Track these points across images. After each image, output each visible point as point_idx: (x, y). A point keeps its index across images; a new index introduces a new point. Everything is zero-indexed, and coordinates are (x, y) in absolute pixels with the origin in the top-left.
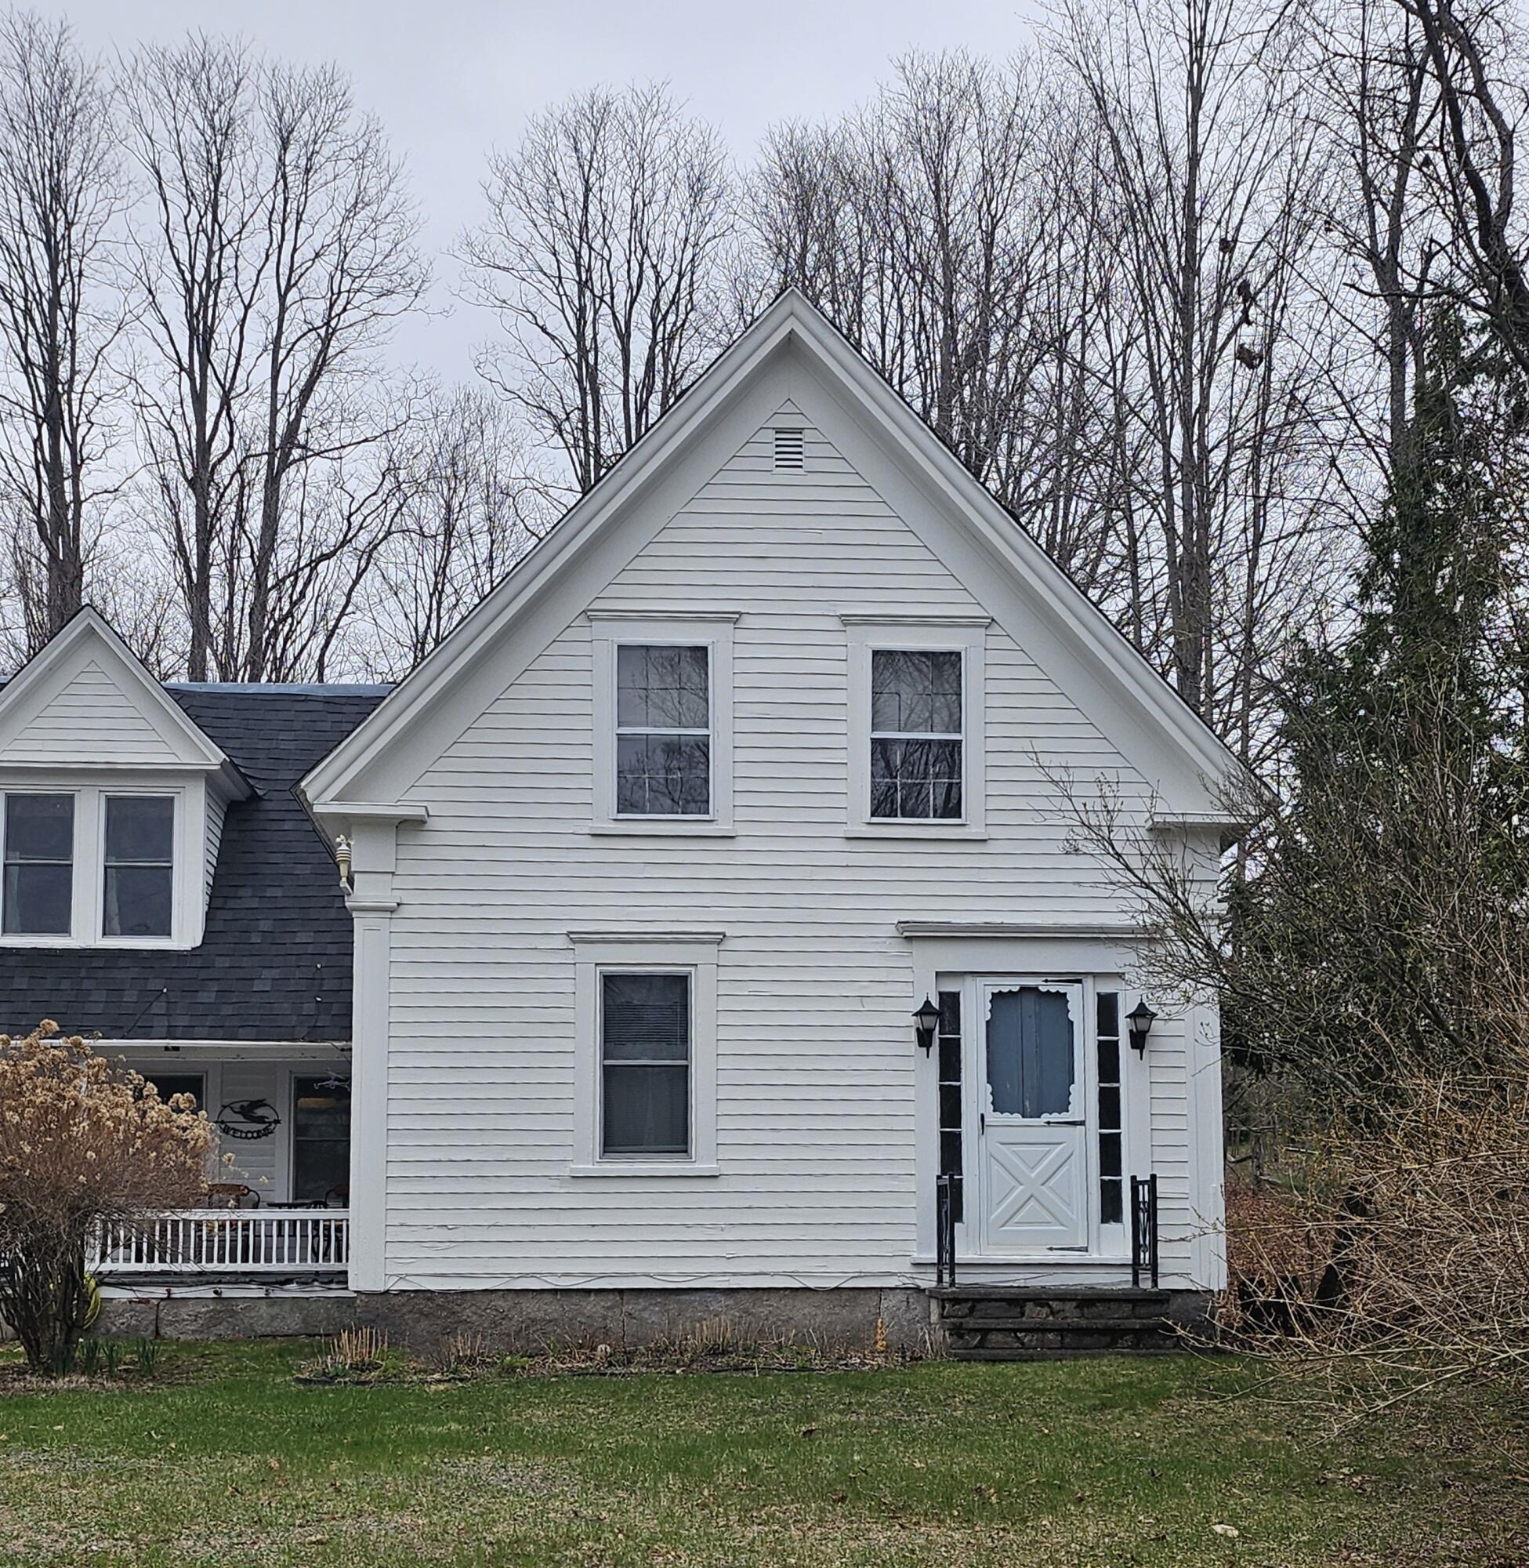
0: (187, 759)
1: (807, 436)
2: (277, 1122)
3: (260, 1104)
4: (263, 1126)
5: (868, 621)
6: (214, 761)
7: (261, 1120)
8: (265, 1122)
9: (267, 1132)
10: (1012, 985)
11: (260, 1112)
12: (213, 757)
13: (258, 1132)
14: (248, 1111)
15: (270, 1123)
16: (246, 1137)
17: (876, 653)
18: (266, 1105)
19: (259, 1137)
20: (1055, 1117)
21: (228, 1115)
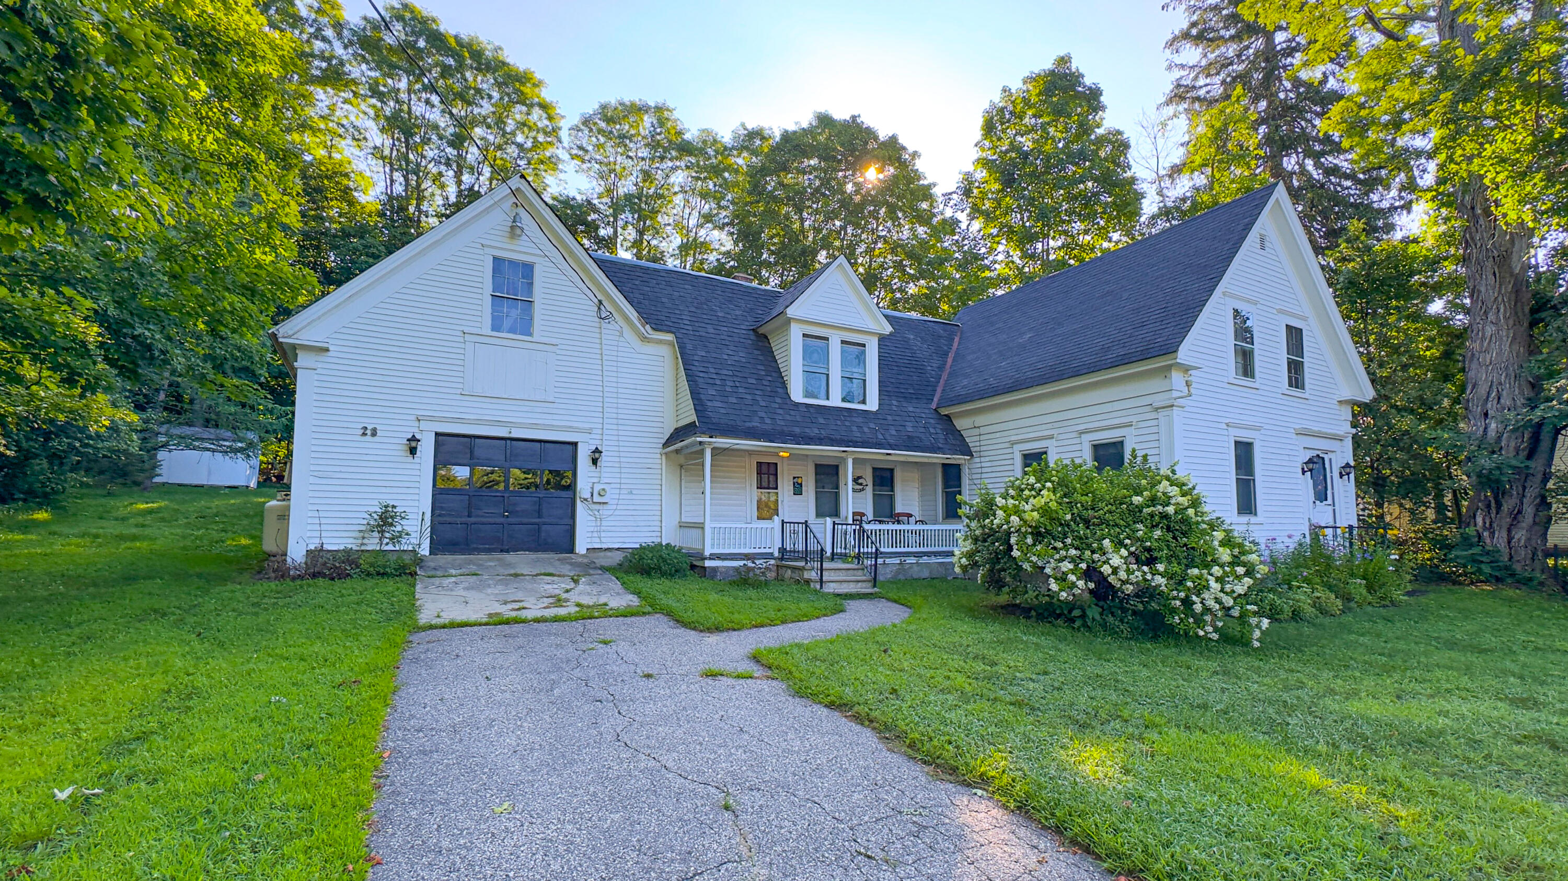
0: (872, 326)
2: (867, 486)
3: (862, 478)
4: (861, 487)
5: (1284, 312)
7: (862, 484)
8: (864, 486)
9: (864, 490)
10: (1316, 453)
11: (862, 481)
12: (888, 329)
14: (856, 480)
16: (856, 492)
17: (1287, 326)
18: (864, 478)
20: (1326, 503)
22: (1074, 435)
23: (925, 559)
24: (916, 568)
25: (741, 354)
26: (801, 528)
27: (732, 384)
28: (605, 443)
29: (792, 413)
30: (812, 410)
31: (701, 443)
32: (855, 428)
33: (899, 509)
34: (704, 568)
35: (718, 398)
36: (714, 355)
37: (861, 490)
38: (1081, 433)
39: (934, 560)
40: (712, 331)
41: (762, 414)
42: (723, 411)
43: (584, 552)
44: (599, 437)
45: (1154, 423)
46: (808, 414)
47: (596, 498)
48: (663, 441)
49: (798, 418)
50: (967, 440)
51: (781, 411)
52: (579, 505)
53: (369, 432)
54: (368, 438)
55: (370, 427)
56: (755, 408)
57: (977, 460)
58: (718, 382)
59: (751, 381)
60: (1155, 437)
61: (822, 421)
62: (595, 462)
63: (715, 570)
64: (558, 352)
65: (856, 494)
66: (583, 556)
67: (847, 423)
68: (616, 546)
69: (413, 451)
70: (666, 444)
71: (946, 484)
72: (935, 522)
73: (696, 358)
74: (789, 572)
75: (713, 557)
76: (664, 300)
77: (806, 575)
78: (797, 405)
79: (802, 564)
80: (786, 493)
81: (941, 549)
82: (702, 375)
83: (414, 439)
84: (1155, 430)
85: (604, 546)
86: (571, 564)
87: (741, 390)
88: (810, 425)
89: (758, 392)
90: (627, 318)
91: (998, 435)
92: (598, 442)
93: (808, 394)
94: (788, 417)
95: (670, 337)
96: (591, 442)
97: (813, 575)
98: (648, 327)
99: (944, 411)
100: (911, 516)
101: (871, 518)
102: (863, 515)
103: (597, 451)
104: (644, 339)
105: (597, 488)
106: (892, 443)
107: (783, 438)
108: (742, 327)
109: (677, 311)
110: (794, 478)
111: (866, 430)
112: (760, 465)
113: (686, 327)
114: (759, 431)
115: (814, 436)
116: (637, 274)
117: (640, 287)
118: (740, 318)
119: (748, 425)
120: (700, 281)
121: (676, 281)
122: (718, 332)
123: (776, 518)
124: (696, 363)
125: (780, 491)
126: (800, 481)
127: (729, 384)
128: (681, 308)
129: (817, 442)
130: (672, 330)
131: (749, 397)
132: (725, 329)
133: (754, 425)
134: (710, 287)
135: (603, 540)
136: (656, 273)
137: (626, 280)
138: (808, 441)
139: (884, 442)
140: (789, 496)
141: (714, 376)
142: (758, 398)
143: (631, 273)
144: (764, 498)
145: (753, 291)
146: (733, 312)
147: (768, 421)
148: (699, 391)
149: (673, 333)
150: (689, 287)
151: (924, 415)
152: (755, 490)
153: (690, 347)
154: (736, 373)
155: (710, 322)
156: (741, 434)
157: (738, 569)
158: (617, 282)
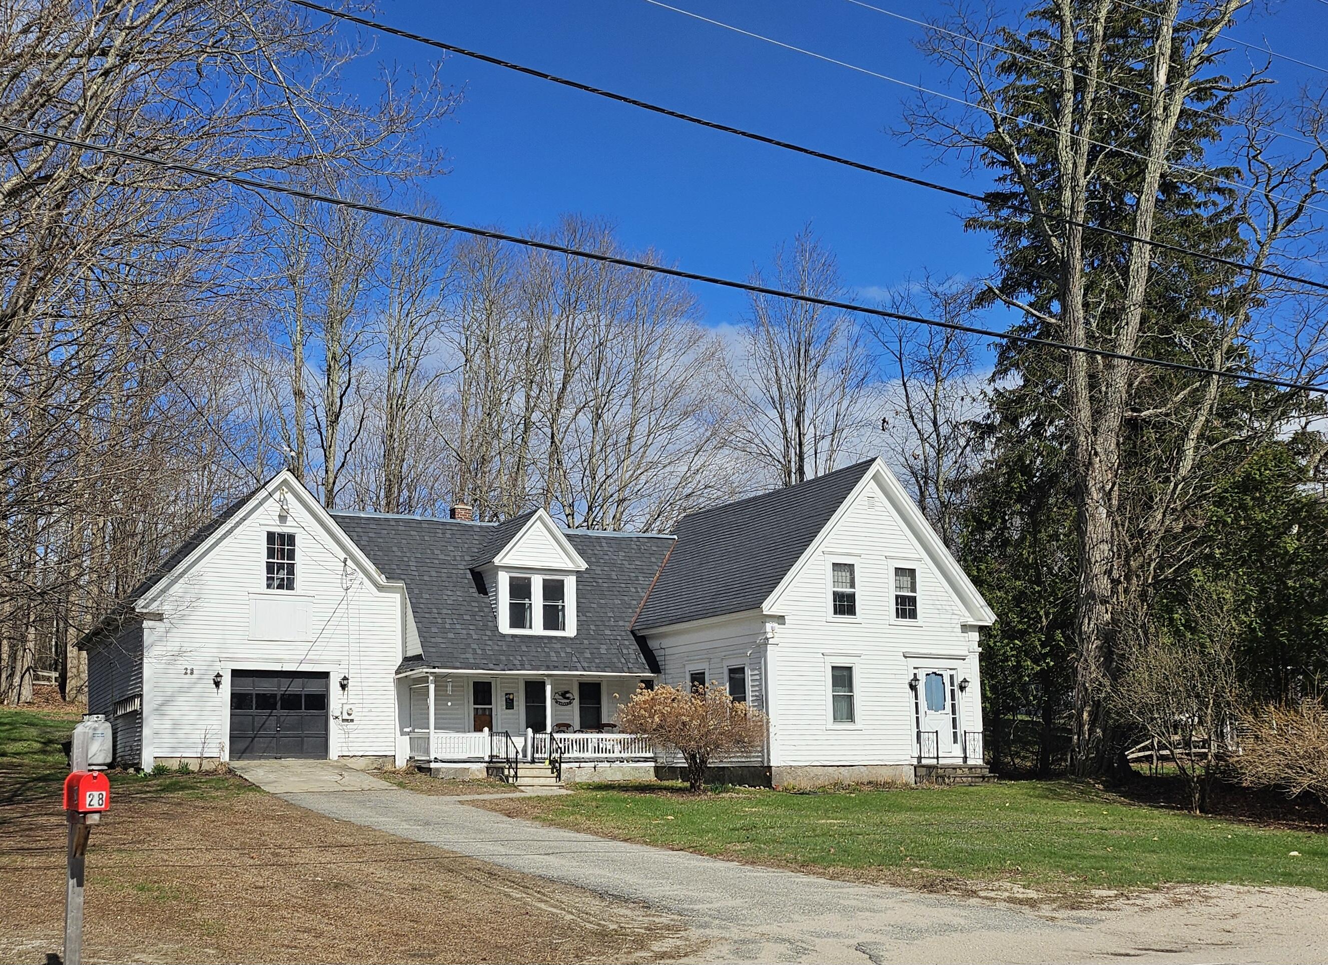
0: (570, 566)
1: (876, 499)
2: (573, 699)
3: (567, 692)
4: (568, 701)
5: (892, 558)
6: (583, 568)
7: (568, 698)
9: (570, 703)
10: (930, 671)
11: (567, 695)
12: (583, 566)
14: (564, 695)
15: (571, 699)
16: (564, 705)
17: (896, 568)
18: (570, 693)
19: (567, 705)
20: (943, 712)
21: (557, 696)
22: (719, 660)
25: (458, 593)
27: (450, 621)
28: (351, 671)
29: (500, 643)
30: (517, 640)
31: (426, 673)
32: (552, 654)
33: (604, 720)
34: (430, 769)
35: (439, 635)
36: (437, 596)
38: (722, 659)
40: (434, 574)
41: (475, 646)
42: (443, 646)
43: (336, 758)
44: (347, 667)
46: (513, 644)
47: (346, 717)
48: (396, 668)
49: (505, 648)
50: (660, 658)
51: (490, 643)
52: (332, 723)
53: (189, 672)
54: (189, 676)
55: (189, 668)
56: (470, 641)
57: (664, 677)
58: (439, 621)
59: (466, 617)
60: (759, 666)
61: (524, 649)
62: (343, 687)
63: (438, 770)
64: (315, 601)
65: (564, 708)
66: (335, 761)
67: (547, 650)
68: (361, 754)
69: (217, 684)
70: (398, 672)
73: (422, 601)
74: (495, 773)
75: (436, 760)
76: (394, 549)
77: (506, 773)
78: (504, 636)
80: (499, 708)
81: (632, 755)
82: (426, 615)
83: (219, 675)
84: (759, 660)
85: (351, 754)
87: (458, 626)
88: (514, 653)
89: (471, 627)
90: (367, 572)
91: (676, 656)
92: (346, 671)
93: (512, 625)
94: (496, 648)
95: (401, 584)
96: (340, 671)
98: (383, 576)
99: (641, 633)
100: (615, 726)
101: (577, 727)
102: (564, 725)
103: (345, 678)
104: (380, 588)
105: (346, 707)
106: (586, 665)
107: (491, 666)
108: (460, 567)
109: (405, 559)
110: (506, 694)
111: (563, 655)
112: (476, 684)
113: (414, 573)
114: (472, 661)
115: (517, 662)
116: (371, 526)
117: (375, 539)
118: (458, 558)
119: (463, 656)
120: (424, 525)
121: (403, 528)
122: (439, 574)
123: (486, 729)
124: (422, 606)
125: (493, 706)
126: (511, 697)
127: (448, 621)
128: (408, 555)
129: (519, 667)
130: (403, 577)
131: (464, 632)
132: (445, 571)
133: (468, 656)
134: (432, 531)
135: (350, 749)
136: (387, 523)
137: (362, 534)
138: (512, 667)
139: (578, 665)
140: (502, 710)
141: (437, 616)
142: (471, 632)
143: (367, 526)
144: (480, 712)
145: (470, 529)
146: (452, 554)
147: (479, 652)
148: (425, 630)
149: (403, 580)
150: (415, 533)
151: (619, 638)
152: (472, 706)
153: (416, 591)
154: (454, 611)
155: (432, 565)
156: (458, 664)
157: (456, 770)
158: (356, 538)
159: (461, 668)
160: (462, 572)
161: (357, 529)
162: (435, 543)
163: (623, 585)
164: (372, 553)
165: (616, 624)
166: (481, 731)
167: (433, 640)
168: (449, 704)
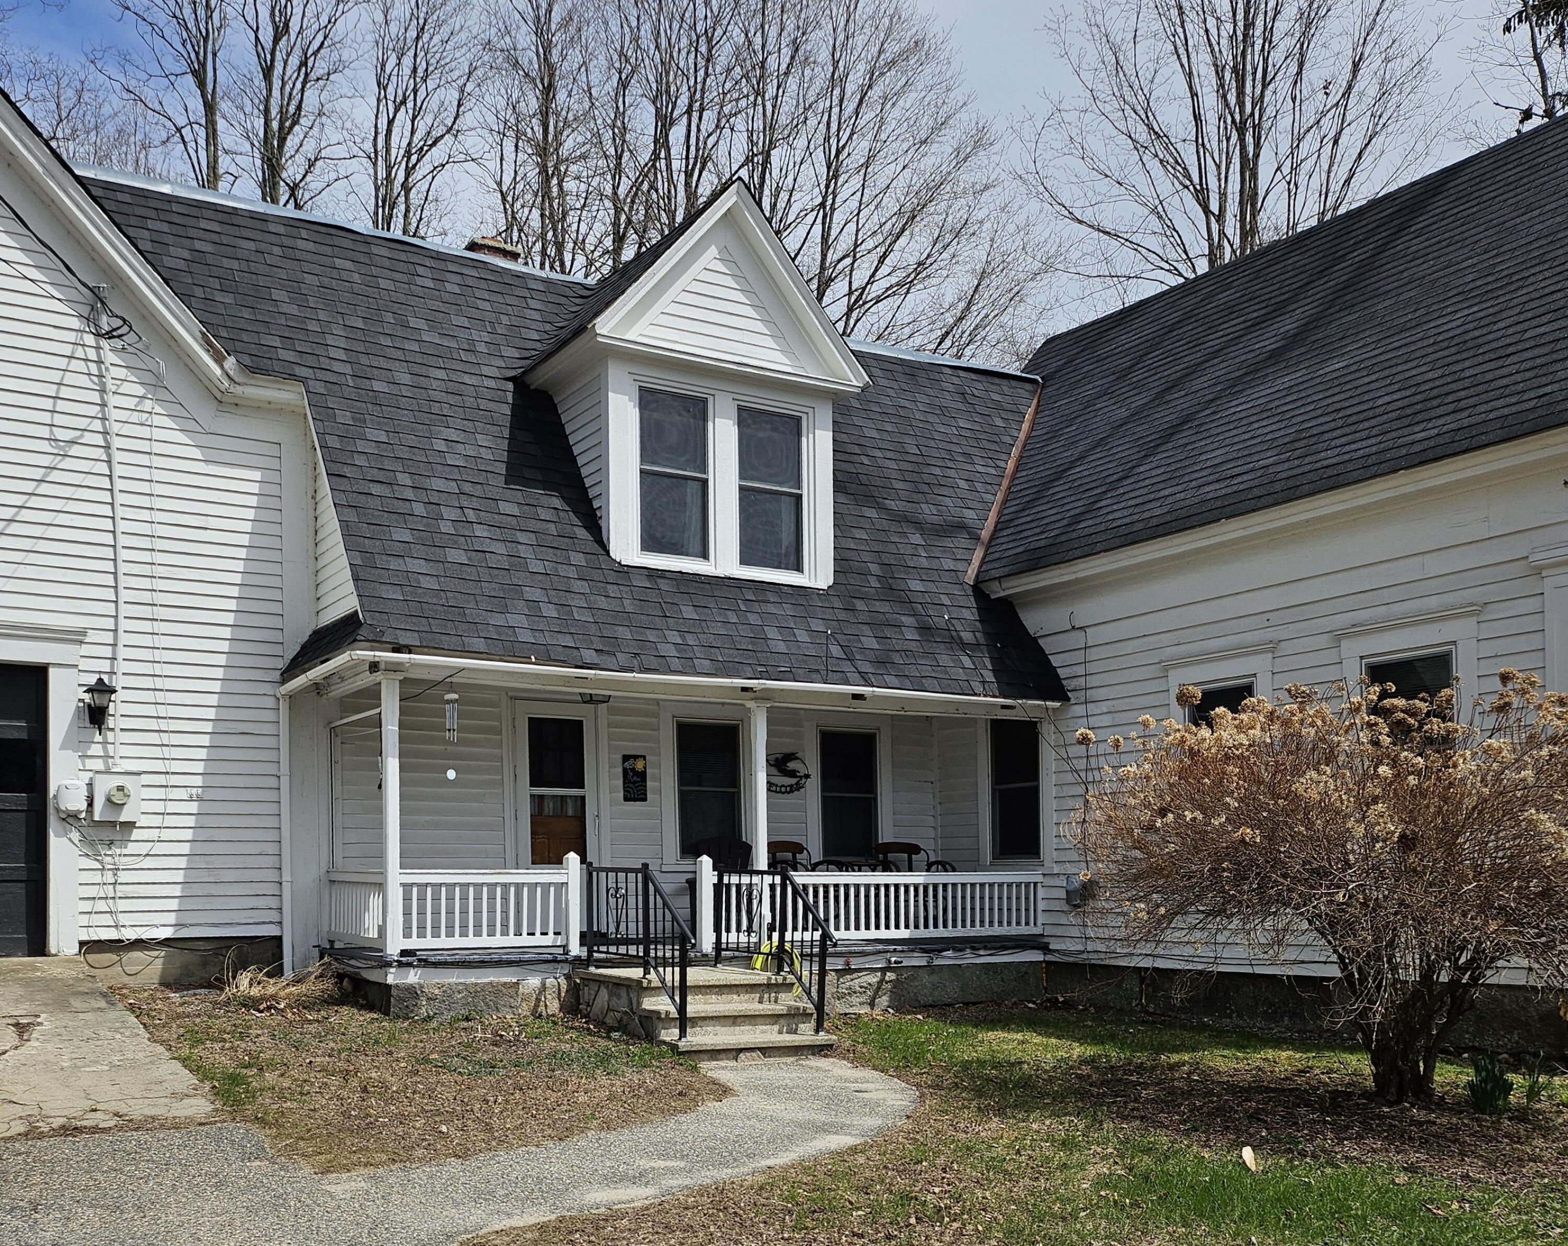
0: (825, 375)
2: (807, 776)
3: (791, 757)
4: (793, 781)
6: (855, 383)
7: (792, 774)
8: (796, 777)
9: (798, 787)
11: (792, 765)
12: (855, 377)
13: (791, 786)
14: (782, 764)
15: (801, 777)
16: (780, 792)
18: (797, 758)
19: (792, 791)
22: (1323, 641)
23: (948, 958)
24: (926, 979)
25: (482, 440)
26: (633, 883)
27: (454, 514)
28: (123, 667)
29: (612, 590)
30: (664, 585)
31: (374, 666)
32: (772, 633)
33: (887, 833)
34: (386, 987)
35: (420, 550)
36: (412, 440)
37: (793, 789)
38: (1339, 636)
39: (969, 958)
40: (406, 378)
41: (535, 594)
42: (427, 583)
43: (73, 950)
44: (107, 652)
45: (1532, 604)
46: (652, 596)
47: (103, 812)
48: (281, 664)
49: (629, 606)
50: (1055, 661)
51: (584, 586)
52: (57, 831)
56: (517, 577)
57: (1079, 710)
58: (419, 509)
60: (1534, 642)
61: (689, 612)
62: (95, 716)
63: (412, 992)
65: (782, 799)
66: (69, 961)
67: (753, 619)
70: (289, 672)
71: (1000, 773)
72: (975, 866)
73: (361, 446)
74: (604, 993)
75: (409, 958)
76: (277, 294)
77: (649, 1003)
78: (626, 571)
79: (636, 973)
80: (605, 798)
81: (986, 931)
82: (376, 489)
84: (1532, 623)
85: (130, 934)
86: (27, 983)
87: (479, 531)
88: (659, 622)
89: (522, 537)
90: (171, 341)
91: (1130, 647)
92: (105, 666)
93: (650, 543)
94: (602, 603)
95: (291, 391)
96: (84, 664)
97: (662, 1004)
98: (230, 363)
99: (998, 591)
100: (915, 849)
101: (817, 856)
102: (798, 848)
103: (102, 689)
104: (220, 397)
105: (104, 785)
106: (866, 667)
107: (589, 656)
108: (486, 370)
109: (313, 326)
110: (626, 758)
111: (802, 636)
112: (536, 725)
113: (337, 366)
114: (525, 636)
115: (669, 650)
116: (203, 224)
117: (210, 259)
118: (481, 348)
119: (498, 620)
120: (375, 249)
121: (311, 246)
122: (423, 381)
123: (573, 858)
124: (360, 461)
125: (588, 792)
126: (639, 765)
127: (450, 514)
128: (322, 316)
129: (675, 664)
130: (299, 371)
131: (500, 548)
132: (441, 374)
133: (513, 620)
134: (402, 267)
135: (123, 919)
136: (258, 224)
137: (169, 239)
138: (654, 663)
139: (847, 667)
140: (613, 803)
141: (409, 494)
142: (523, 551)
143: (190, 222)
144: (549, 808)
145: (516, 282)
146: (461, 333)
147: (550, 611)
148: (365, 530)
149: (303, 380)
150: (348, 265)
151: (946, 600)
152: (526, 790)
153: (344, 417)
154: (467, 488)
155: (399, 354)
156: (479, 644)
157: (475, 992)
158: (146, 246)
159: (488, 656)
160: (491, 383)
161: (150, 224)
162: (412, 301)
163: (937, 471)
164: (199, 292)
165: (935, 564)
166: (558, 861)
167: (394, 564)
168: (451, 774)
